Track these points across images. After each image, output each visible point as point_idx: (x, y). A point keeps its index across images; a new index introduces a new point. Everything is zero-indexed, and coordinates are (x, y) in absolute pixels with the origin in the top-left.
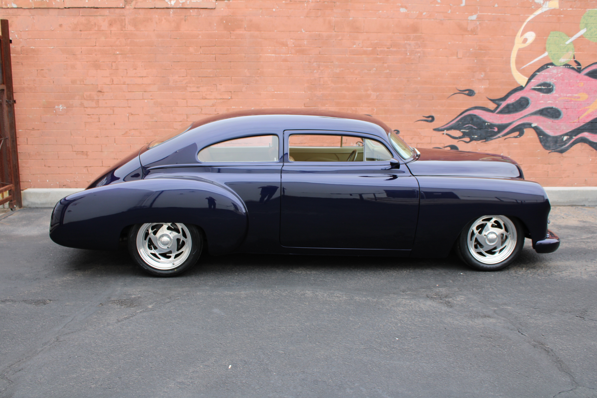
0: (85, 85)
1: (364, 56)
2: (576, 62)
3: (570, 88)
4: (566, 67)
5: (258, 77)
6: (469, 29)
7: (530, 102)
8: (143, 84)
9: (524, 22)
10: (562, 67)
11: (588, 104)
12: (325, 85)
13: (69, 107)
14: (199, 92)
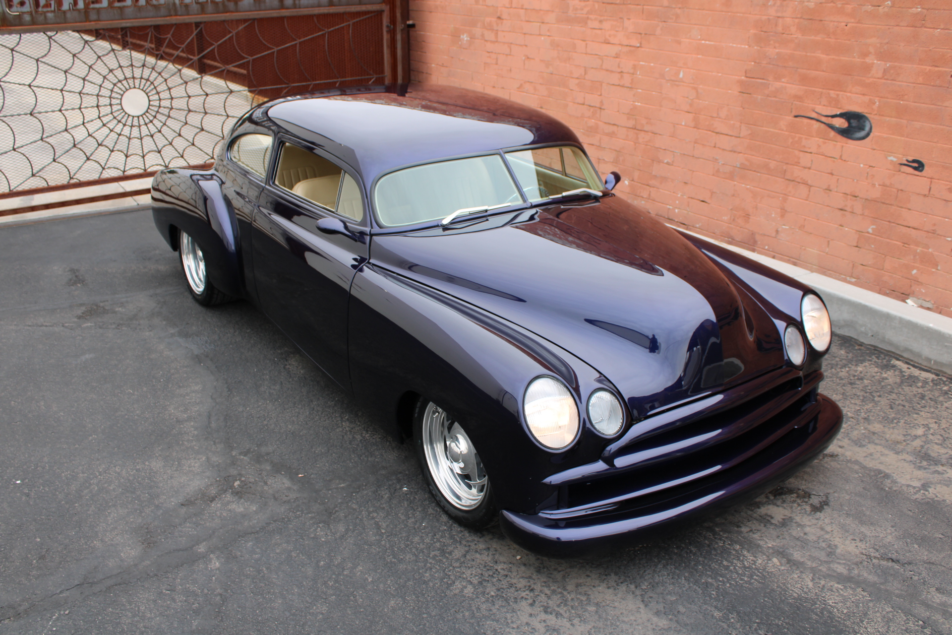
0: (487, 6)
5: (680, 8)
8: (540, 10)
12: (784, 35)
13: (472, 37)
14: (601, 29)
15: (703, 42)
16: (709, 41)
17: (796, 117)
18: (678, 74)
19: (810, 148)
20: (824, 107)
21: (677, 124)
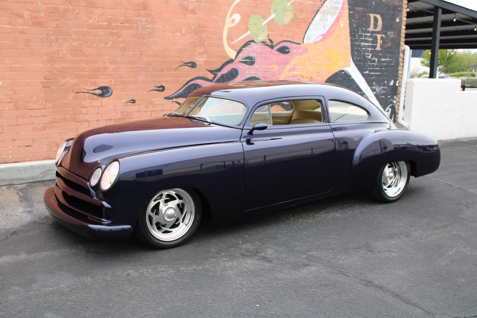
1: (100, 30)
2: (270, 40)
3: (266, 61)
4: (263, 44)
6: (190, 9)
7: (239, 72)
9: (231, 5)
10: (260, 43)
11: (279, 73)
12: (64, 58)
15: (14, 65)
17: (76, 93)
19: (86, 105)
20: (90, 87)
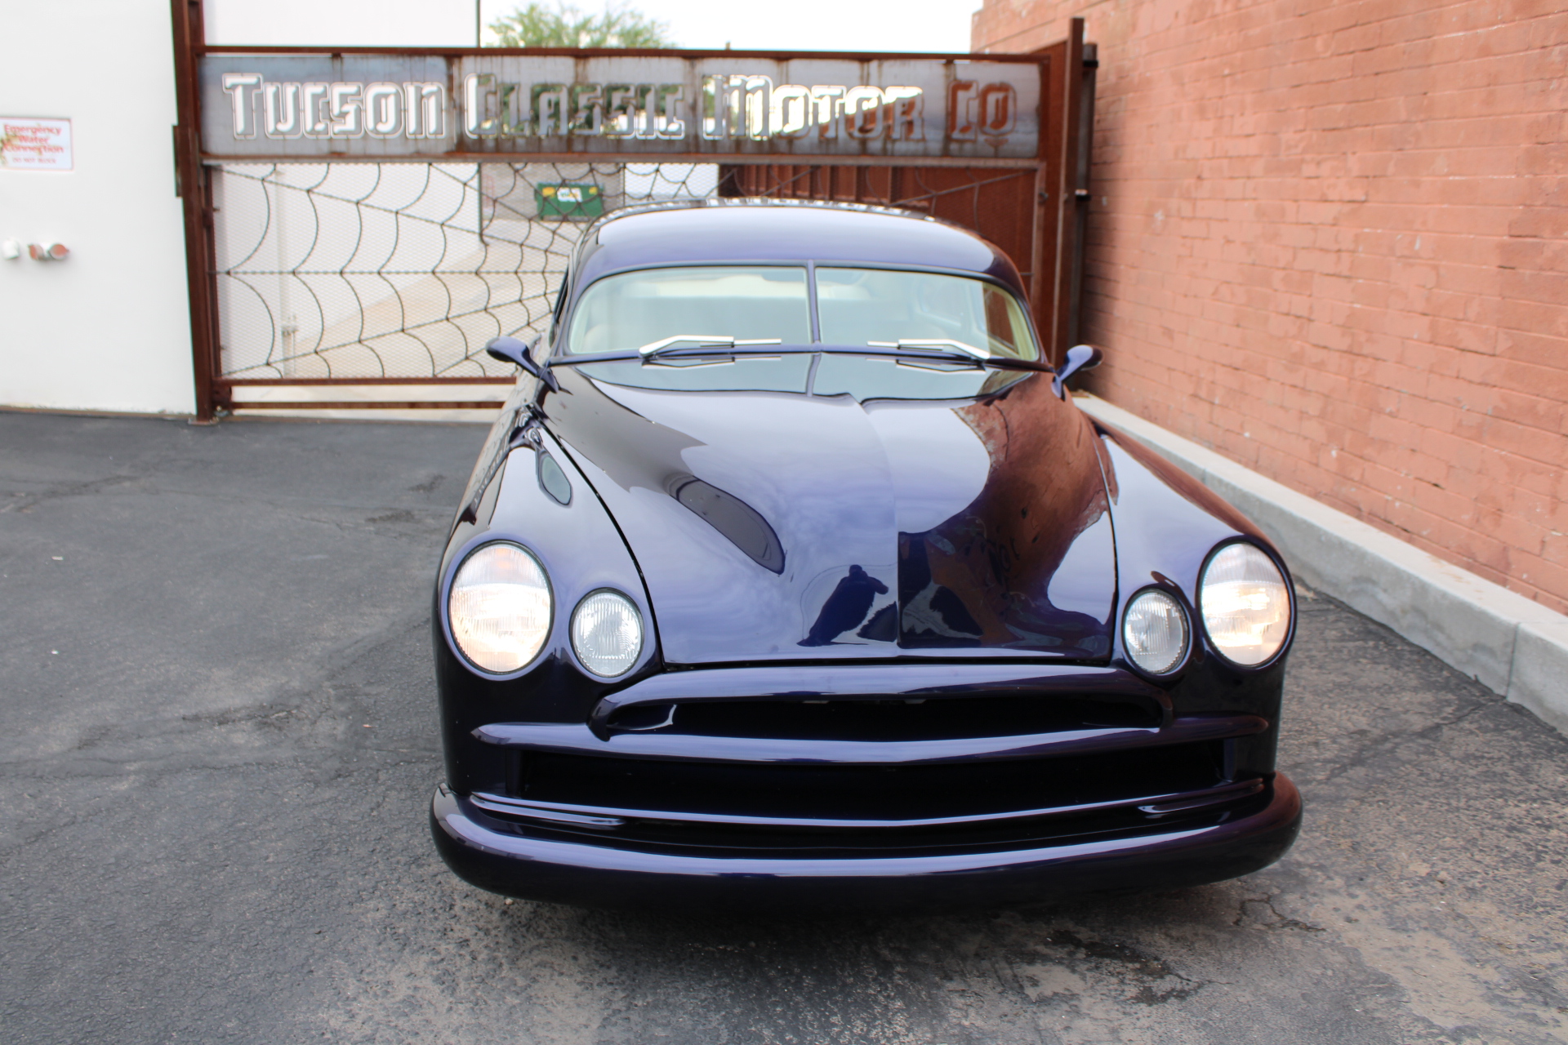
0: (1186, 160)
5: (1422, 121)
8: (1247, 156)
13: (1168, 215)
14: (1317, 177)
15: (1451, 178)
16: (1460, 175)
18: (1412, 243)
21: (1408, 338)
